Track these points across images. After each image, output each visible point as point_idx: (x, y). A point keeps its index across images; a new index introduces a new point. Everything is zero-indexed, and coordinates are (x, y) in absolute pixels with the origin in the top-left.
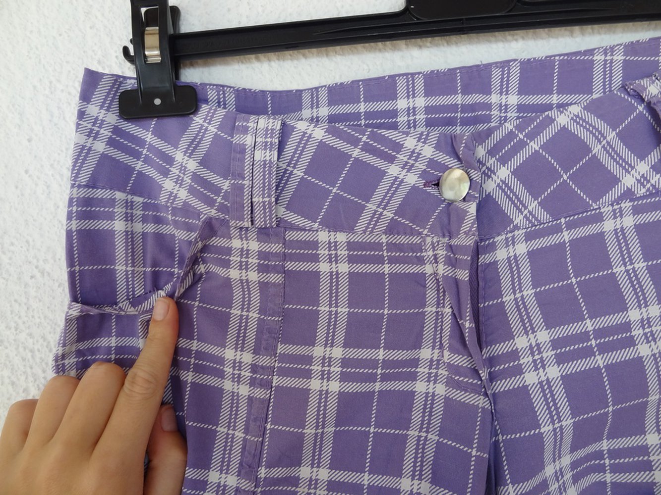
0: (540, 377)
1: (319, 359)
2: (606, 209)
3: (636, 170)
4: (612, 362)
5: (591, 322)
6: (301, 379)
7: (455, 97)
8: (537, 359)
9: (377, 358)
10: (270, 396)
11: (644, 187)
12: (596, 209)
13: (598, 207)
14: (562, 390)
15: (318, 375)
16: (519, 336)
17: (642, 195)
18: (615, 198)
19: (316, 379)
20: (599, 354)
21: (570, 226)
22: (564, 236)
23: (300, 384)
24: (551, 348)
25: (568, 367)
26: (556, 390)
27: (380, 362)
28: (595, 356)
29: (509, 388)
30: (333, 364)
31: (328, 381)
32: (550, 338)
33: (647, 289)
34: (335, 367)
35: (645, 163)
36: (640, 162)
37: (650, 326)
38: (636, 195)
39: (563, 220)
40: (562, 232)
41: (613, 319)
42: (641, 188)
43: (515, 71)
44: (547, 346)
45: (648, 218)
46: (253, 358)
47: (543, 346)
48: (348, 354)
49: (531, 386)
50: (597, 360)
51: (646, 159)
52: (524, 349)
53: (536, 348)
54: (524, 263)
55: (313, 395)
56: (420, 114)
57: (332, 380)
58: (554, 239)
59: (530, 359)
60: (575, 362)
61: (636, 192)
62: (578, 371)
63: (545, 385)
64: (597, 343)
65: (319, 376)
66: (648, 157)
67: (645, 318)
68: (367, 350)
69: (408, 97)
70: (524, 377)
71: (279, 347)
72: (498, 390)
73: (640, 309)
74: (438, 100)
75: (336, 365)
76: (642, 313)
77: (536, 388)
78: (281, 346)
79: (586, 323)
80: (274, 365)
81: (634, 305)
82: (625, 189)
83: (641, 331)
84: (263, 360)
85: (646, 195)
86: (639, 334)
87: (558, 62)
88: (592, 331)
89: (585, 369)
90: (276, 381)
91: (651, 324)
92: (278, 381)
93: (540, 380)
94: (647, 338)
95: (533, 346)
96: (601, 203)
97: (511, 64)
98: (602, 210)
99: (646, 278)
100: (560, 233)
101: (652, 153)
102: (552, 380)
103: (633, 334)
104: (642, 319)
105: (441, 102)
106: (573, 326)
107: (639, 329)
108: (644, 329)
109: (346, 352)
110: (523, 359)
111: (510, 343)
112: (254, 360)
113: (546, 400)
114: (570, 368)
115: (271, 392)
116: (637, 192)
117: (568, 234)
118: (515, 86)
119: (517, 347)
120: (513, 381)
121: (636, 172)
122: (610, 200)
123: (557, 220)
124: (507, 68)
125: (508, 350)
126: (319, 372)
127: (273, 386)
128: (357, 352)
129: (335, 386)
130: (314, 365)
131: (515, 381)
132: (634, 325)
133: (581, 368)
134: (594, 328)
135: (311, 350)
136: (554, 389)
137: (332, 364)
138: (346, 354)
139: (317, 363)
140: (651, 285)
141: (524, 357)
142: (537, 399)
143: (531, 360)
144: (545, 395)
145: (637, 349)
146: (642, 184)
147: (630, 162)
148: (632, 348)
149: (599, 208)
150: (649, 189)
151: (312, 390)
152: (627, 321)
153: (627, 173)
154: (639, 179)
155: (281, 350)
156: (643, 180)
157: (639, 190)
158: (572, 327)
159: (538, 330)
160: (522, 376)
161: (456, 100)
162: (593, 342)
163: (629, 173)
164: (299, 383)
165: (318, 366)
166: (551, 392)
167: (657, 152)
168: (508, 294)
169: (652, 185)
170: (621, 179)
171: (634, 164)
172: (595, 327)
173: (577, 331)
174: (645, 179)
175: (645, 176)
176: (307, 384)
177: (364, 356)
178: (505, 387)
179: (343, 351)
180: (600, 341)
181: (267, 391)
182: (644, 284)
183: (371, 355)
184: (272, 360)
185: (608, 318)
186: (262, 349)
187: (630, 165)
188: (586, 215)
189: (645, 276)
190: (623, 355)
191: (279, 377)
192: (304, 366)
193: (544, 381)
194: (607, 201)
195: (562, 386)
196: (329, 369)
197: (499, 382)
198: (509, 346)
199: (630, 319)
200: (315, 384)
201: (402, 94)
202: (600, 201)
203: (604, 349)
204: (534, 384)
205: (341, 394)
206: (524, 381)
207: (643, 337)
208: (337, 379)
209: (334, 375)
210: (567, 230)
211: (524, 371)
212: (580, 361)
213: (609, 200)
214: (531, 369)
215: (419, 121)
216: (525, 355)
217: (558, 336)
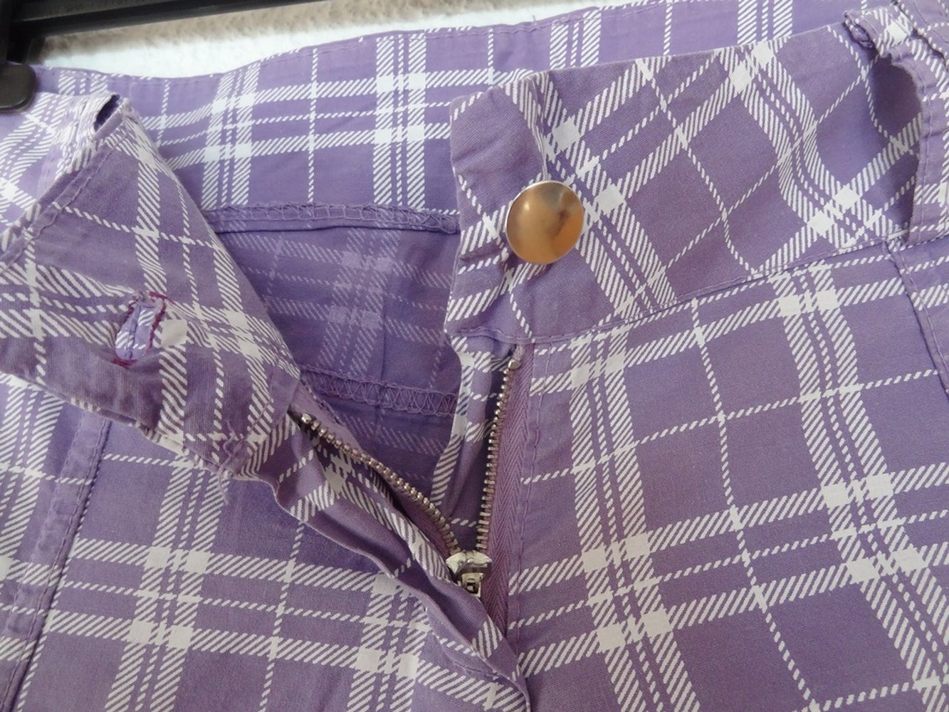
0: (630, 634)
1: (156, 575)
2: (779, 278)
3: (834, 202)
4: (788, 598)
5: (739, 512)
6: (110, 619)
7: (483, 73)
8: (622, 595)
9: (279, 580)
10: (31, 657)
11: (853, 234)
12: (758, 280)
13: (761, 276)
14: (678, 664)
15: (148, 611)
16: (590, 547)
17: (850, 250)
18: (795, 258)
19: (143, 619)
20: (759, 583)
21: (708, 316)
22: (695, 336)
23: (107, 629)
24: (652, 571)
25: (688, 612)
26: (665, 664)
27: (283, 588)
28: (749, 588)
29: (563, 662)
30: (185, 588)
31: (170, 624)
32: (651, 549)
33: (860, 439)
34: (188, 593)
35: (851, 188)
36: (842, 187)
37: (871, 520)
38: (837, 251)
39: (694, 303)
40: (692, 329)
41: (788, 506)
42: (846, 236)
43: (593, 28)
44: (643, 566)
45: (865, 294)
46: (13, 566)
47: (635, 566)
48: (220, 567)
49: (610, 655)
50: (754, 596)
51: (853, 180)
52: (597, 573)
53: (621, 570)
54: (616, 395)
55: (130, 657)
56: (416, 102)
57: (177, 624)
58: (676, 344)
59: (609, 595)
60: (704, 600)
61: (837, 246)
62: (710, 619)
63: (641, 652)
64: (754, 557)
65: (151, 613)
66: (856, 176)
67: (860, 501)
68: (261, 560)
69: (396, 72)
70: (596, 635)
71: (76, 545)
72: (540, 667)
73: (848, 481)
74: (451, 78)
75: (191, 591)
76: (852, 491)
77: (620, 658)
78: (80, 543)
79: (729, 514)
80: (57, 585)
81: (834, 473)
82: (815, 239)
83: (852, 531)
84: (34, 572)
85: (858, 250)
86: (849, 538)
87: (671, 8)
88: (742, 533)
89: (726, 615)
90: (54, 621)
91: (876, 515)
92: (58, 623)
93: (629, 642)
94: (866, 545)
95: (616, 568)
96: (767, 267)
97: (584, 16)
98: (771, 280)
99: (859, 417)
100: (688, 332)
101: (864, 170)
102: (655, 641)
103: (835, 536)
104: (854, 503)
105: (457, 81)
106: (701, 520)
107: (847, 527)
108: (858, 526)
109: (216, 562)
110: (593, 595)
111: (572, 562)
112: (14, 573)
113: (644, 686)
114: (692, 612)
115: (35, 647)
116: (840, 246)
117: (704, 333)
118: (591, 55)
119: (583, 571)
120: (573, 646)
121: (834, 206)
122: (786, 262)
123: (684, 303)
124: (578, 24)
125: (565, 577)
126: (152, 605)
127: (44, 633)
128: (241, 563)
129: (182, 638)
130: (144, 588)
131: (577, 646)
132: (837, 518)
133: (718, 614)
134: (747, 526)
135: (143, 554)
136: (661, 662)
137: (182, 586)
138: (214, 567)
139: (149, 584)
140: (870, 432)
141: (596, 591)
142: (624, 684)
143: (610, 599)
144: (641, 676)
145: (846, 569)
146: (848, 229)
147: (821, 188)
148: (832, 568)
149: (765, 278)
150: (861, 239)
151: (129, 643)
152: (820, 508)
153: (816, 209)
154: (842, 219)
155: (78, 551)
156: (849, 222)
157: (843, 240)
158: (698, 525)
159: (629, 533)
160: (592, 634)
161: (484, 78)
162: (746, 557)
163: (821, 208)
164: (105, 626)
165: (151, 590)
166: (655, 667)
167: (873, 166)
168: (583, 458)
169: (867, 231)
170: (805, 220)
171: (830, 191)
172: (749, 522)
173: (709, 532)
174: (853, 219)
175: (853, 213)
176: (122, 629)
177: (253, 572)
178: (556, 661)
179: (210, 559)
180: (761, 554)
181: (27, 644)
182: (854, 431)
183: (268, 573)
184: (53, 572)
185: (777, 504)
186: (37, 548)
187: (822, 193)
188: (738, 292)
189: (858, 412)
190: (813, 583)
191: (61, 613)
192: (122, 589)
193: (637, 643)
194: (779, 264)
195: (679, 654)
196: (175, 599)
197: (542, 649)
198: (567, 568)
199: (825, 505)
200: (139, 632)
201: (384, 66)
202: (765, 265)
203: (768, 571)
204: (616, 650)
205: (191, 655)
206: (595, 644)
207: (858, 544)
208: (190, 622)
209: (184, 611)
210: (701, 325)
211: (596, 622)
212: (714, 598)
213: (783, 261)
214: (611, 618)
215: (413, 114)
216: (599, 587)
217: (669, 544)
